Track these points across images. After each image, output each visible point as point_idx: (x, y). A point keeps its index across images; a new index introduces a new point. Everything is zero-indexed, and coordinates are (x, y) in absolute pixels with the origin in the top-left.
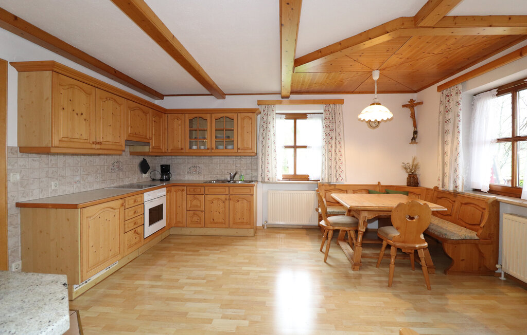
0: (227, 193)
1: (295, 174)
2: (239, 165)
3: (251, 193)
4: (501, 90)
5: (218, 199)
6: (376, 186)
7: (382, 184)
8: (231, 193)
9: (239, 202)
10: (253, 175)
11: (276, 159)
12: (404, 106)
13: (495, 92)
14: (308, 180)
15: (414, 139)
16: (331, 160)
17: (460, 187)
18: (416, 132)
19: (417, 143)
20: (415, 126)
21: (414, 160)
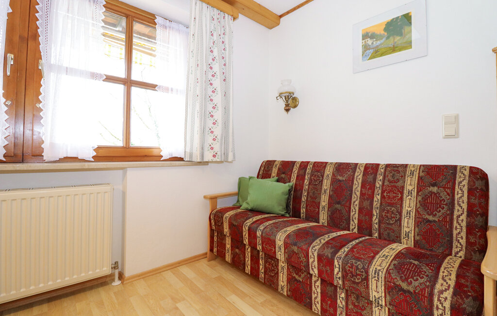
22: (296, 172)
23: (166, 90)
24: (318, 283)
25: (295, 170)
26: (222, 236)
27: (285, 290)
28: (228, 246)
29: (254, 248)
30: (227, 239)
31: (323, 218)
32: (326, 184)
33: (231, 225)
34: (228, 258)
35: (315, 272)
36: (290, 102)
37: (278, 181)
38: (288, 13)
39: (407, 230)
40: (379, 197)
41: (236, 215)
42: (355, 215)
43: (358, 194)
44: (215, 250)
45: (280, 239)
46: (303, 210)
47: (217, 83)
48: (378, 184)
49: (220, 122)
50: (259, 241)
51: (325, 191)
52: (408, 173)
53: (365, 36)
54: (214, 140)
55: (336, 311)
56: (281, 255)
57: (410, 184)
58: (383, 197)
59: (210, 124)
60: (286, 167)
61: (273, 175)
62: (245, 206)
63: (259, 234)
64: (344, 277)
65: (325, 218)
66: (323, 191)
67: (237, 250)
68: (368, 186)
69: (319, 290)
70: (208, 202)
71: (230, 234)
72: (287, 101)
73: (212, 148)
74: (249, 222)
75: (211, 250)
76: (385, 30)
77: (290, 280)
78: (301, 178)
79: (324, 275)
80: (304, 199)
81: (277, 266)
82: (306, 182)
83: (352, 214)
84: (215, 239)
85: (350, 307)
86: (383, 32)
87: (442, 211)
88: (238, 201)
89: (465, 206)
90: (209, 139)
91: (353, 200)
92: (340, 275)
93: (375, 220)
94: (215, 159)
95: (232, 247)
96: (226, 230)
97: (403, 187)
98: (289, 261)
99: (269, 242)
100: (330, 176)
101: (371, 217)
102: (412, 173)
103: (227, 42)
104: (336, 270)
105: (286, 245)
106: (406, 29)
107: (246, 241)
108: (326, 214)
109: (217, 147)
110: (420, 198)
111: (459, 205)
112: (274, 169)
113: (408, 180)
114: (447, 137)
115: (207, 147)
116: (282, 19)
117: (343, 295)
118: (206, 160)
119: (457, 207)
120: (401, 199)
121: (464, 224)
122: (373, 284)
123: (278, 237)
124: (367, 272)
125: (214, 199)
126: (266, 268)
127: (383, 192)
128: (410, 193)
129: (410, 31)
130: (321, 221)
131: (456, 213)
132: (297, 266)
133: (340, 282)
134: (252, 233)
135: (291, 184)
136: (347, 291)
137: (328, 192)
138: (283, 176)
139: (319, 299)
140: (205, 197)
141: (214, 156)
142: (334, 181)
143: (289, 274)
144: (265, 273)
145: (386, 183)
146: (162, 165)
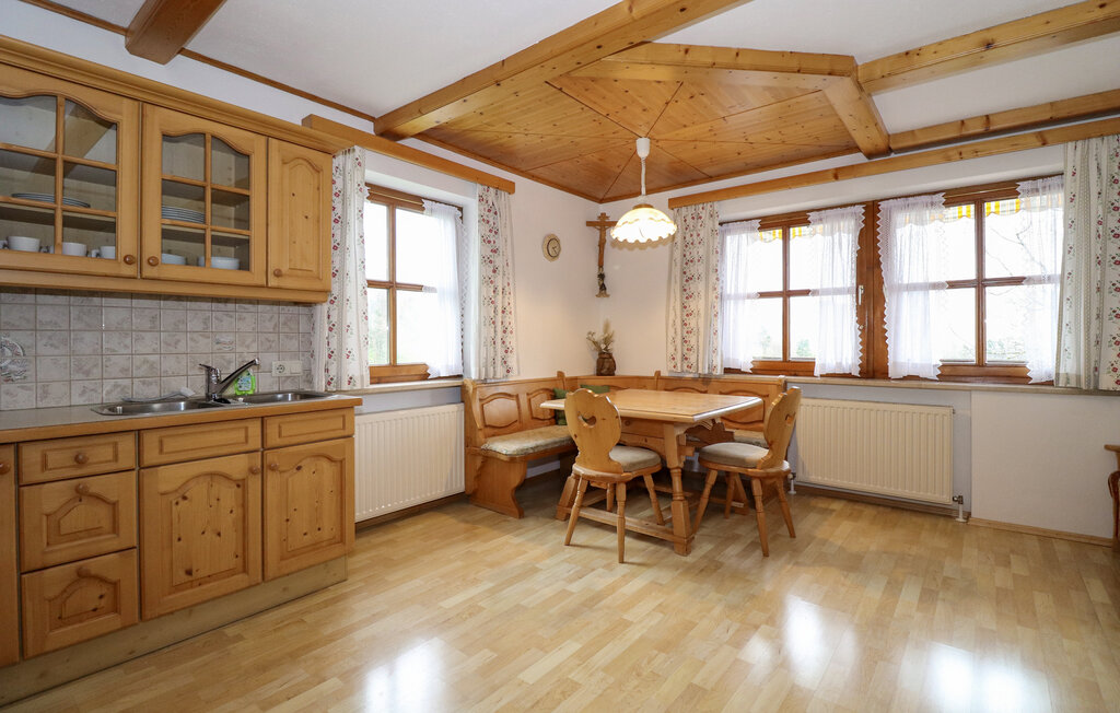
0: (255, 443)
1: (393, 365)
2: (230, 338)
3: (346, 433)
4: (767, 223)
5: (212, 475)
6: (553, 380)
7: (567, 375)
8: (273, 440)
9: (304, 470)
10: (287, 373)
11: (366, 318)
12: (589, 224)
13: (756, 224)
14: (425, 377)
15: (603, 287)
16: (494, 323)
17: (719, 368)
18: (602, 276)
19: (608, 296)
20: (601, 265)
21: (607, 327)
59: (1113, 329)
73: (1115, 370)
115: (1105, 366)
118: (1102, 386)
140: (1107, 447)
146: (1037, 392)
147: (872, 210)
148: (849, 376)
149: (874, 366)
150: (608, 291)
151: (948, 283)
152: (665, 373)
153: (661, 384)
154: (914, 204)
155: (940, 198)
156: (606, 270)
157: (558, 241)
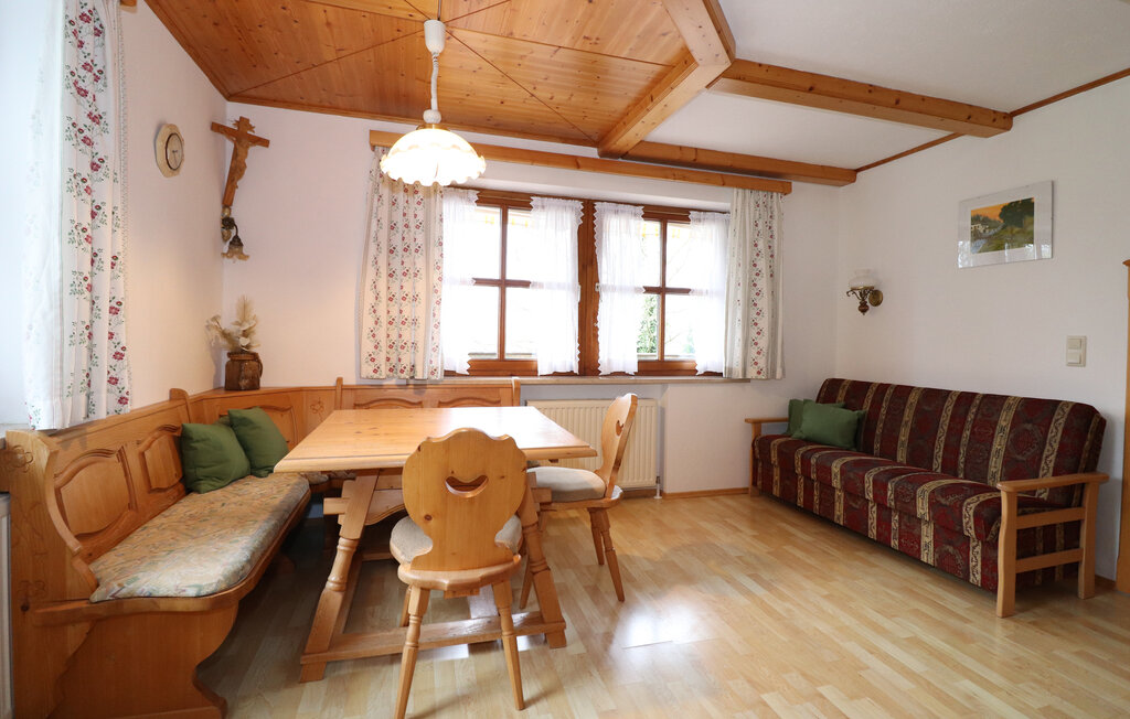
4: (485, 197)
12: (217, 128)
13: (474, 195)
15: (237, 242)
17: (439, 370)
18: (228, 223)
19: (245, 257)
20: (227, 203)
21: (244, 308)
22: (871, 397)
23: (701, 293)
24: (875, 509)
25: (870, 395)
26: (768, 466)
27: (842, 519)
28: (776, 478)
29: (807, 477)
30: (775, 469)
31: (901, 456)
32: (908, 415)
33: (780, 453)
34: (776, 491)
35: (870, 496)
36: (870, 298)
37: (845, 407)
38: (868, 167)
39: (995, 470)
40: (968, 433)
41: (786, 442)
42: (939, 452)
43: (946, 428)
44: (759, 483)
45: (836, 467)
46: (877, 446)
47: (763, 283)
48: (970, 417)
49: (766, 332)
50: (813, 469)
51: (907, 422)
52: (1005, 406)
53: (975, 219)
54: (759, 353)
55: (890, 534)
56: (836, 483)
57: (1005, 420)
58: (972, 433)
59: (753, 334)
60: (858, 389)
61: (839, 398)
62: (797, 434)
63: (813, 461)
64: (896, 499)
65: (904, 455)
66: (903, 423)
67: (788, 482)
68: (958, 420)
69: (875, 515)
70: (750, 425)
71: (779, 463)
72: (863, 299)
73: (756, 363)
74: (802, 450)
75: (754, 483)
76: (1001, 215)
77: (847, 508)
78: (876, 405)
79: (879, 499)
80: (878, 432)
81: (833, 495)
82: (883, 411)
83: (936, 451)
84: (760, 470)
85: (903, 527)
86: (998, 218)
87: (1032, 450)
88: (789, 429)
89: (1056, 446)
90: (753, 352)
91: (939, 435)
92: (892, 497)
93: (962, 459)
94: (759, 377)
95: (781, 478)
96: (774, 458)
97: (996, 423)
98: (845, 488)
99: (825, 470)
100: (914, 405)
101: (958, 456)
102: (1009, 407)
103: (775, 228)
104: (889, 493)
105: (842, 472)
106: (1028, 219)
107: (799, 471)
108: (905, 451)
109: (762, 363)
110: (1012, 436)
111: (1051, 444)
112: (841, 391)
113: (1003, 414)
114: (1070, 364)
115: (750, 361)
116: (859, 174)
117: (897, 518)
118: (749, 377)
119: (1048, 447)
120: (993, 435)
121: (1052, 465)
122: (919, 502)
123: (834, 464)
124: (915, 493)
125: (757, 423)
126: (820, 499)
127: (973, 427)
128: (1003, 429)
129: (1032, 223)
130: (899, 459)
131: (1046, 453)
132: (853, 492)
133: (893, 503)
134: (805, 461)
135: (862, 412)
136: (900, 512)
137: (909, 424)
138: (853, 401)
139: (875, 524)
140: (746, 421)
141: (759, 373)
142: (918, 411)
143: (845, 503)
144: (820, 504)
145: (979, 416)
146: (701, 382)
147: (589, 207)
148: (571, 374)
149: (588, 365)
150: (245, 250)
151: (645, 288)
152: (350, 380)
153: (349, 398)
154: (622, 212)
155: (640, 210)
156: (237, 213)
157: (181, 141)
